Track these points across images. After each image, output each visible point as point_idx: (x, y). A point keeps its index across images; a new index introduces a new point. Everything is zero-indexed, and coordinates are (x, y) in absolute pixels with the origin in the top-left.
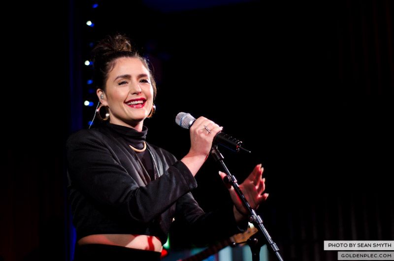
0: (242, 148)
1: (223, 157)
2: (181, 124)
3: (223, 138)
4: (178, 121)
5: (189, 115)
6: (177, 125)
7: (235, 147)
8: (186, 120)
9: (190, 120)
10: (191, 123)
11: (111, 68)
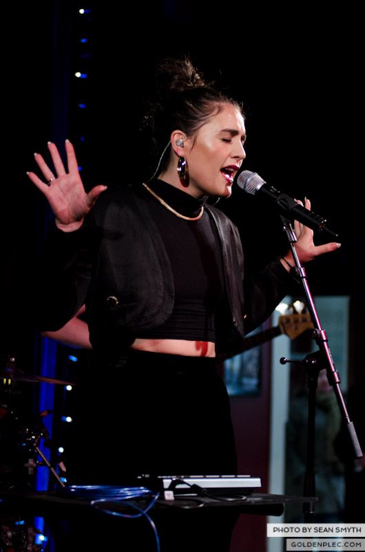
0: (327, 229)
2: (245, 187)
4: (240, 184)
5: (257, 176)
7: (317, 227)
8: (252, 184)
9: (258, 183)
10: (259, 187)
11: (216, 111)
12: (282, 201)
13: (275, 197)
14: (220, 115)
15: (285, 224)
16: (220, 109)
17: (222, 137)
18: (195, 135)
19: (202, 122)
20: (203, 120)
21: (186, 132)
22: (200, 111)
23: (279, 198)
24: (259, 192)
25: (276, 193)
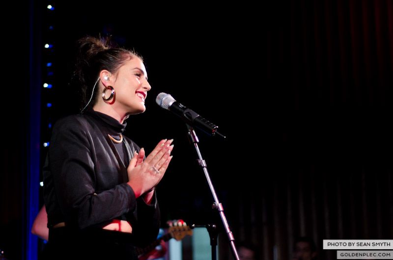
0: (218, 133)
1: (198, 141)
2: (161, 103)
3: (200, 121)
4: (158, 101)
5: (170, 96)
6: (156, 104)
7: (211, 131)
8: (166, 101)
9: (170, 101)
10: (171, 104)
11: (129, 58)
12: (187, 114)
13: (183, 111)
14: (132, 60)
15: (189, 130)
16: (131, 58)
17: (135, 73)
18: (117, 72)
19: (121, 65)
20: (121, 63)
21: (110, 71)
22: (119, 58)
23: (186, 111)
24: (171, 107)
25: (183, 108)
